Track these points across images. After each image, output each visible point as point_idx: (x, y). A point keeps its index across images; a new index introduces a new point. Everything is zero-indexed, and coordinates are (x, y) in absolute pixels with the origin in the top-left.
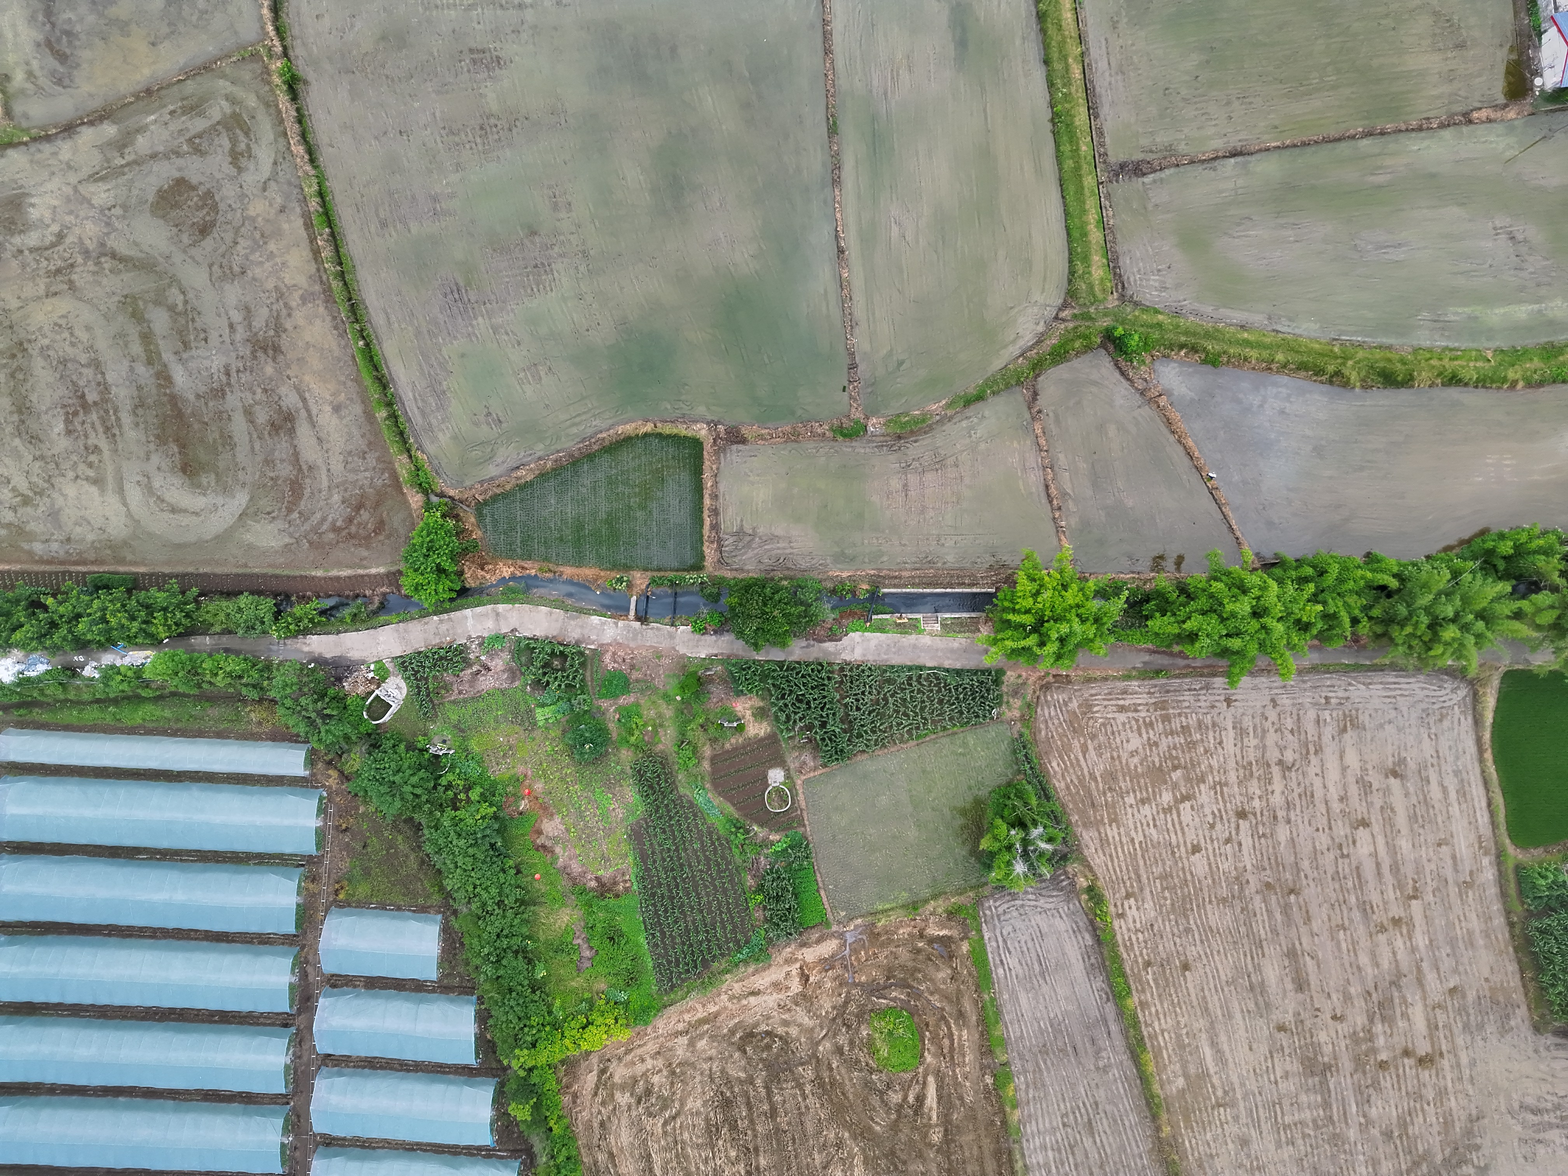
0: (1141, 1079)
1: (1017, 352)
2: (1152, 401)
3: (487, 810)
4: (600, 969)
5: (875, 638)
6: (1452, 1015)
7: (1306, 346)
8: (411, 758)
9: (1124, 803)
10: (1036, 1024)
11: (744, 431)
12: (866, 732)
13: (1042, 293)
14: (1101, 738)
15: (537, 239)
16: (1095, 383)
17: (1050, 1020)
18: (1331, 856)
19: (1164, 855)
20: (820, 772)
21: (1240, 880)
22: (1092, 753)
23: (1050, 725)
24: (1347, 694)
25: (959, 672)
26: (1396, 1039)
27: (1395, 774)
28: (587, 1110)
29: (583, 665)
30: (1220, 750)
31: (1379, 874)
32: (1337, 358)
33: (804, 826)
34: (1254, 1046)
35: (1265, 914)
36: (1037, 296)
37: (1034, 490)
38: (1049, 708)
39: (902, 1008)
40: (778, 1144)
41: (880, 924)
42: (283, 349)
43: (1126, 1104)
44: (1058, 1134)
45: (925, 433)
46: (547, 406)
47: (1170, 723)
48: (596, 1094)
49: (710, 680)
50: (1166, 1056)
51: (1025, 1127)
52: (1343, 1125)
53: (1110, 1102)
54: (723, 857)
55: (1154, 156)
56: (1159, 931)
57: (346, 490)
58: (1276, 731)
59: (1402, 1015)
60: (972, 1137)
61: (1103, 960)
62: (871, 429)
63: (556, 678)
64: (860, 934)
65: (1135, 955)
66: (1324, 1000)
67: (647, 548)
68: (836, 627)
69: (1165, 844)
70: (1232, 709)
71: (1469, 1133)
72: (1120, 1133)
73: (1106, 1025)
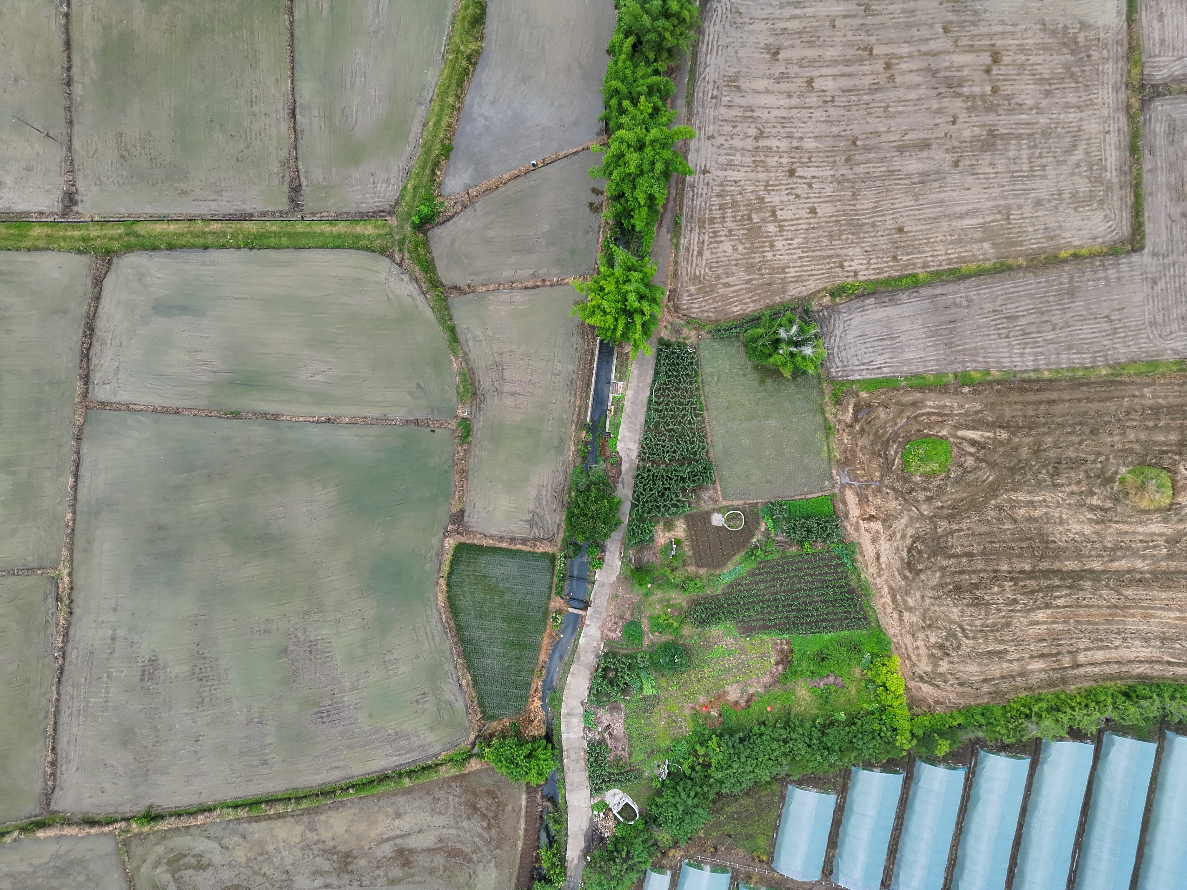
0: (980, 275)
1: (422, 297)
2: (472, 200)
3: (713, 743)
4: (844, 671)
5: (623, 431)
6: (964, 34)
7: (446, 80)
8: (667, 794)
9: (771, 260)
10: (929, 349)
11: (454, 511)
12: (692, 448)
13: (378, 272)
14: (720, 271)
15: (290, 648)
16: (453, 242)
17: (927, 337)
18: (831, 110)
19: (815, 235)
20: (718, 486)
21: (841, 181)
22: (731, 280)
23: (705, 308)
24: (711, 82)
25: (657, 373)
26: (976, 78)
27: (776, 53)
28: (949, 695)
29: (615, 655)
30: (741, 183)
31: (849, 75)
32: (457, 58)
33: (757, 503)
34: (967, 186)
35: (868, 165)
36: (382, 277)
37: (527, 298)
38: (692, 308)
39: (904, 448)
40: (994, 554)
41: (838, 457)
42: (348, 850)
43: (998, 288)
44: (1013, 343)
45: (474, 374)
46: (416, 657)
47: (715, 218)
48: (938, 686)
49: (639, 560)
50: (966, 254)
51: (1005, 367)
52: (1036, 126)
53: (994, 300)
54: (773, 567)
55: (287, 176)
56: (871, 246)
57: (461, 816)
58: (732, 139)
59: (958, 71)
60: (1007, 408)
61: (887, 292)
62: (465, 415)
63: (622, 677)
64: (844, 472)
65: (887, 267)
66: (939, 129)
67: (533, 594)
68: (611, 461)
69: (806, 233)
70: (712, 170)
71: (1054, 33)
72: (1019, 296)
73: (937, 296)
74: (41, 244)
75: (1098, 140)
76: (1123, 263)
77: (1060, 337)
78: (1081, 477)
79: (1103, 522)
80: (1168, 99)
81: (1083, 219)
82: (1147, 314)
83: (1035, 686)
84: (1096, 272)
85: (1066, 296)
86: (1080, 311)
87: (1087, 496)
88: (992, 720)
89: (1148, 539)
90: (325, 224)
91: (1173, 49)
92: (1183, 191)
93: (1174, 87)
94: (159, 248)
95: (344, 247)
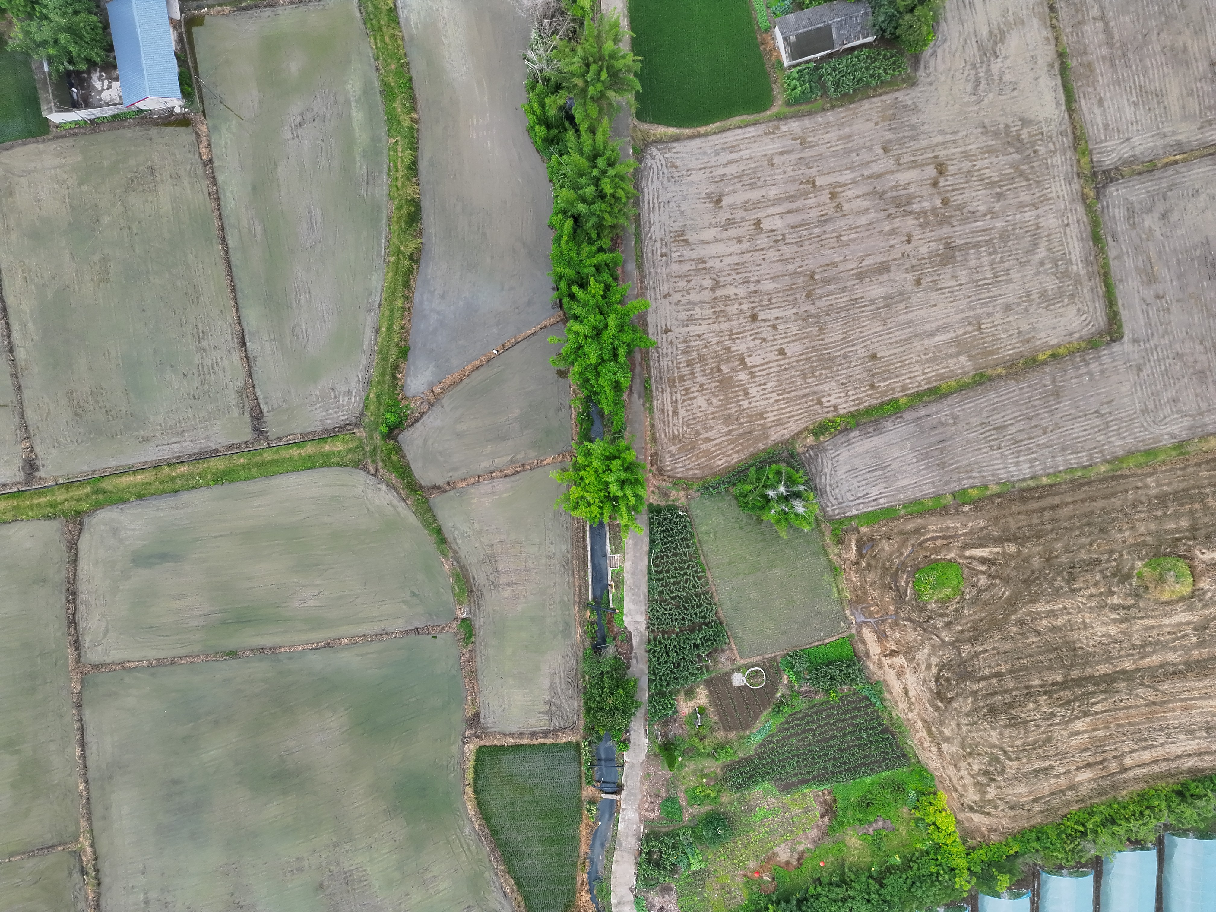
0: (961, 390)
1: (403, 504)
2: (437, 397)
4: (891, 814)
5: (628, 605)
6: (905, 150)
7: (391, 282)
9: (748, 408)
10: (923, 472)
11: (469, 715)
12: (700, 613)
13: (355, 486)
14: (698, 427)
15: (326, 883)
16: (425, 442)
17: (919, 461)
18: (784, 248)
19: (787, 376)
20: (733, 646)
21: (805, 318)
22: (710, 434)
23: (690, 466)
24: (659, 240)
25: (652, 541)
26: (924, 193)
27: (719, 201)
28: (1001, 820)
29: (656, 837)
30: (705, 336)
31: (796, 211)
32: (399, 259)
33: (776, 656)
34: (933, 303)
35: (830, 297)
36: (359, 490)
37: (509, 486)
38: (676, 468)
39: (914, 577)
40: (1023, 670)
43: (981, 401)
44: (1006, 453)
45: (467, 571)
46: (455, 871)
47: (685, 375)
48: (989, 814)
49: (665, 735)
50: (943, 371)
51: (1002, 479)
52: (993, 231)
53: (980, 413)
54: (803, 719)
55: (246, 405)
56: (846, 378)
58: (689, 293)
59: (905, 189)
60: (1011, 520)
61: (870, 422)
62: (465, 615)
63: (668, 859)
64: (857, 610)
65: (866, 396)
66: (895, 251)
67: (563, 786)
68: (621, 638)
69: (778, 376)
70: (673, 328)
71: (996, 134)
72: (1004, 405)
73: (921, 418)
74: (9, 516)
75: (1059, 235)
76: (1105, 355)
77: (1053, 440)
78: (1097, 578)
79: (1127, 620)
80: (1122, 183)
81: (1055, 317)
82: (1137, 402)
83: (1087, 798)
84: (1078, 369)
85: (1052, 398)
86: (1068, 410)
87: (1107, 597)
88: (1048, 845)
89: (1176, 629)
90: (292, 447)
91: (1119, 132)
92: (1153, 272)
93: (1126, 170)
94: (129, 500)
95: (315, 467)
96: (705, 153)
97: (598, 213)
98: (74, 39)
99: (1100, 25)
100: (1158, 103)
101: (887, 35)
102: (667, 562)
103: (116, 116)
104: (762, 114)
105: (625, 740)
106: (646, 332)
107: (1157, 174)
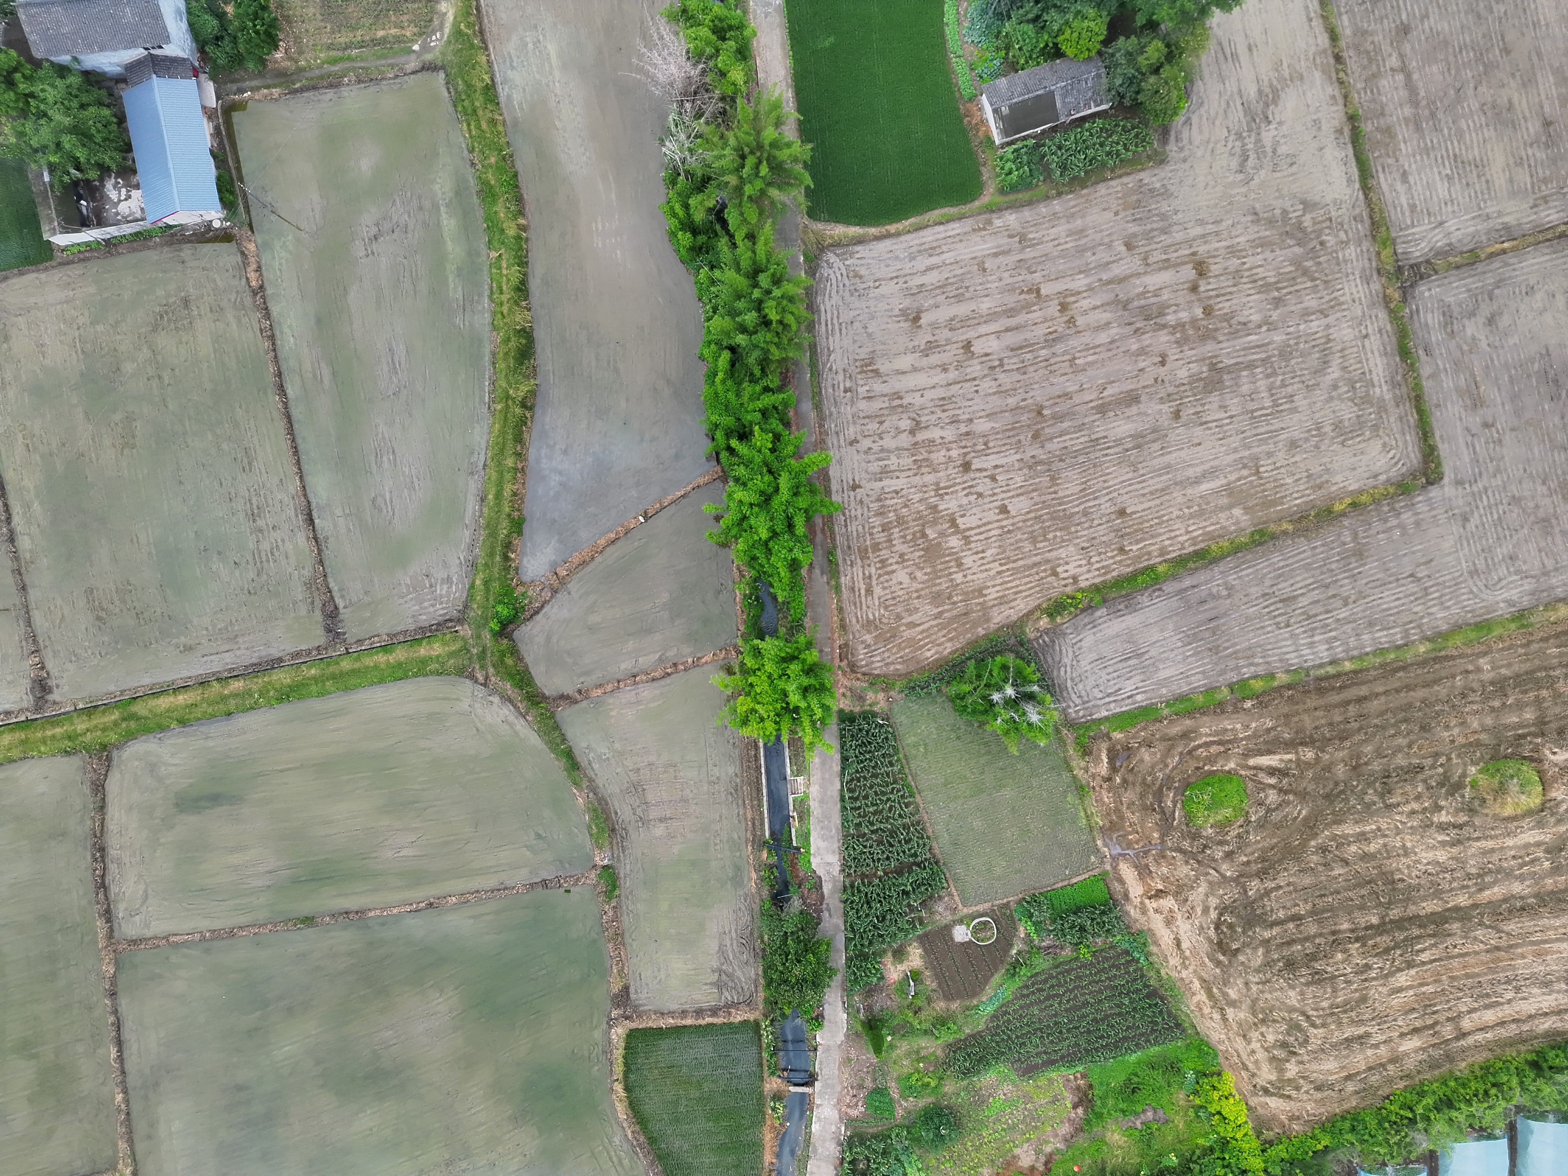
0: (1236, 552)
1: (522, 721)
2: (562, 581)
4: (1164, 1101)
5: (816, 842)
6: (1154, 246)
7: (499, 436)
9: (962, 583)
10: (1190, 660)
11: (616, 990)
12: (909, 850)
13: (460, 700)
14: (899, 610)
16: (548, 639)
17: (1185, 645)
18: (1001, 376)
19: (1012, 540)
20: (954, 890)
21: (1032, 465)
22: (915, 618)
23: (890, 660)
24: (841, 371)
25: (845, 759)
26: (1180, 300)
27: (917, 319)
29: (861, 1140)
31: (1016, 328)
32: (507, 406)
33: (1009, 902)
34: (1196, 441)
35: (1064, 438)
36: (464, 705)
37: (657, 692)
38: (873, 662)
39: (1183, 795)
40: (1328, 911)
43: (1262, 565)
44: (1297, 631)
45: (607, 804)
47: (879, 543)
48: (1289, 1097)
49: (869, 1009)
50: (1212, 528)
51: (1292, 665)
52: (1270, 347)
53: (1261, 581)
54: (1045, 981)
55: (317, 600)
56: (1088, 541)
58: (882, 438)
59: (1156, 296)
60: (1306, 718)
61: (1121, 597)
62: (606, 862)
63: (877, 1169)
64: (1111, 840)
65: (1114, 563)
66: (1146, 375)
67: (739, 1077)
68: (808, 886)
69: (1000, 541)
70: (863, 483)
71: (1271, 222)
72: (1292, 570)
73: (1186, 590)
74: (15, 753)
75: (1355, 350)
76: (1420, 502)
77: (1357, 613)
78: (1419, 789)
79: (1459, 842)
80: (1436, 280)
81: (1355, 455)
82: (1463, 561)
83: (1414, 1072)
84: (1386, 521)
85: (1353, 559)
86: (1375, 574)
87: (1432, 813)
88: (1366, 1137)
89: (1522, 853)
90: (377, 653)
91: (1429, 214)
92: (1479, 394)
93: (1439, 263)
94: (169, 727)
95: (408, 677)
96: (897, 258)
97: (762, 345)
98: (80, 141)
99: (1400, 77)
100: (1479, 176)
101: (1127, 102)
102: (865, 785)
103: (137, 234)
104: (969, 206)
105: (818, 1016)
106: (828, 492)
107: (1480, 267)
